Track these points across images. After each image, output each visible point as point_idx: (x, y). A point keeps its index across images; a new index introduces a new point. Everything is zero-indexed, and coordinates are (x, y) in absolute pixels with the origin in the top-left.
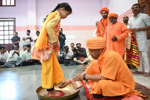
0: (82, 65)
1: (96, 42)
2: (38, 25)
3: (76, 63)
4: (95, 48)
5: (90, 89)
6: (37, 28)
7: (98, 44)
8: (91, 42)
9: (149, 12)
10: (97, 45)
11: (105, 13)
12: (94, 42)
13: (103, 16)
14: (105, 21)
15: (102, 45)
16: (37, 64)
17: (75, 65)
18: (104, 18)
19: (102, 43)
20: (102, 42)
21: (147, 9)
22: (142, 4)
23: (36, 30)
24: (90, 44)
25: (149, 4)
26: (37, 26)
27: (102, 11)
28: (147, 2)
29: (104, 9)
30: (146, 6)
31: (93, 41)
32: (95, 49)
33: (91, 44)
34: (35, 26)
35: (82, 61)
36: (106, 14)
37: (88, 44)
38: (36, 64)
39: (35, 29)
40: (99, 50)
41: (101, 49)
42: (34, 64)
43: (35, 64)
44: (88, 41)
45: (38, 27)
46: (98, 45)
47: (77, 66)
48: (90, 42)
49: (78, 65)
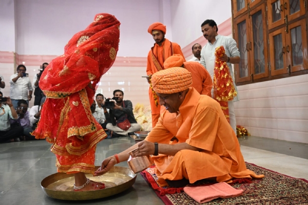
0: (124, 139)
1: (174, 78)
2: (19, 53)
3: (113, 135)
4: (172, 90)
5: (155, 174)
6: (18, 60)
7: (177, 81)
8: (164, 79)
9: (252, 32)
10: (176, 85)
11: (158, 34)
12: (169, 78)
13: (156, 40)
14: (160, 49)
15: (186, 83)
16: (22, 140)
17: (111, 138)
18: (157, 43)
19: (184, 80)
20: (184, 78)
21: (249, 27)
22: (239, 17)
23: (16, 63)
24: (162, 85)
25: (251, 17)
26: (18, 55)
27: (153, 30)
28: (248, 14)
29: (156, 26)
30: (247, 21)
31: (167, 76)
32: (173, 92)
33: (163, 83)
34: (13, 55)
35: (126, 129)
36: (160, 37)
37: (157, 84)
38: (18, 139)
39: (13, 60)
40: (180, 93)
41: (182, 92)
42: (13, 140)
43: (16, 141)
44: (157, 78)
45: (20, 58)
46: (178, 85)
47: (115, 140)
48: (161, 80)
49: (116, 138)
